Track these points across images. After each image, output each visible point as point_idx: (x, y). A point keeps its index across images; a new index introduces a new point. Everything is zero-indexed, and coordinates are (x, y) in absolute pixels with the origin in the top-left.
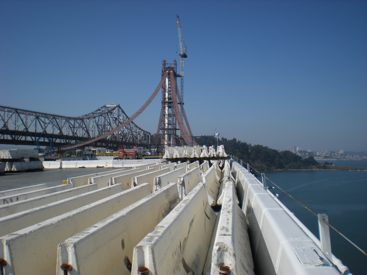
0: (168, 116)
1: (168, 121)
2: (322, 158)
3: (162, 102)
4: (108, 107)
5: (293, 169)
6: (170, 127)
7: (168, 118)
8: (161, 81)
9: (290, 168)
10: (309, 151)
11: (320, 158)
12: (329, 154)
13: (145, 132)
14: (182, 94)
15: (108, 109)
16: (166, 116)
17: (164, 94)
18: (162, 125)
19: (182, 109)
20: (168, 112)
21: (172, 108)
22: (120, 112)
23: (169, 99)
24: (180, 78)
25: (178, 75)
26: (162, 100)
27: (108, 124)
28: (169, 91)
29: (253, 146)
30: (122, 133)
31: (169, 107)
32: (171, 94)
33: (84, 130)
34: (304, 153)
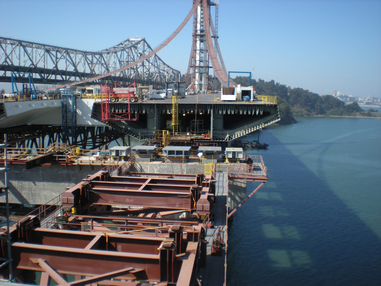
0: (200, 52)
1: (200, 57)
2: (364, 105)
3: (193, 35)
4: (132, 41)
5: (335, 115)
6: (202, 64)
7: (200, 53)
8: (192, 9)
9: (332, 114)
10: (350, 96)
11: (362, 104)
12: (371, 100)
13: (174, 71)
14: (216, 26)
15: (131, 43)
16: (197, 51)
17: (196, 25)
18: (193, 62)
19: (216, 44)
20: (200, 46)
21: (204, 42)
22: (146, 47)
23: (202, 31)
24: (214, 6)
25: (211, 3)
26: (193, 32)
27: (132, 60)
28: (201, 22)
29: (292, 89)
30: (147, 70)
31: (201, 41)
32: (203, 26)
33: (104, 66)
34: (345, 98)
